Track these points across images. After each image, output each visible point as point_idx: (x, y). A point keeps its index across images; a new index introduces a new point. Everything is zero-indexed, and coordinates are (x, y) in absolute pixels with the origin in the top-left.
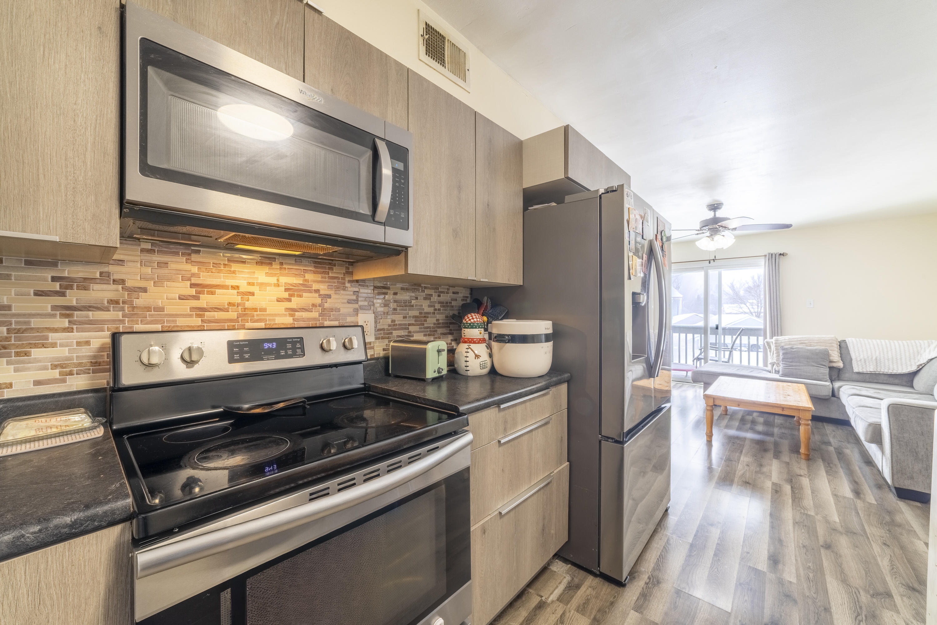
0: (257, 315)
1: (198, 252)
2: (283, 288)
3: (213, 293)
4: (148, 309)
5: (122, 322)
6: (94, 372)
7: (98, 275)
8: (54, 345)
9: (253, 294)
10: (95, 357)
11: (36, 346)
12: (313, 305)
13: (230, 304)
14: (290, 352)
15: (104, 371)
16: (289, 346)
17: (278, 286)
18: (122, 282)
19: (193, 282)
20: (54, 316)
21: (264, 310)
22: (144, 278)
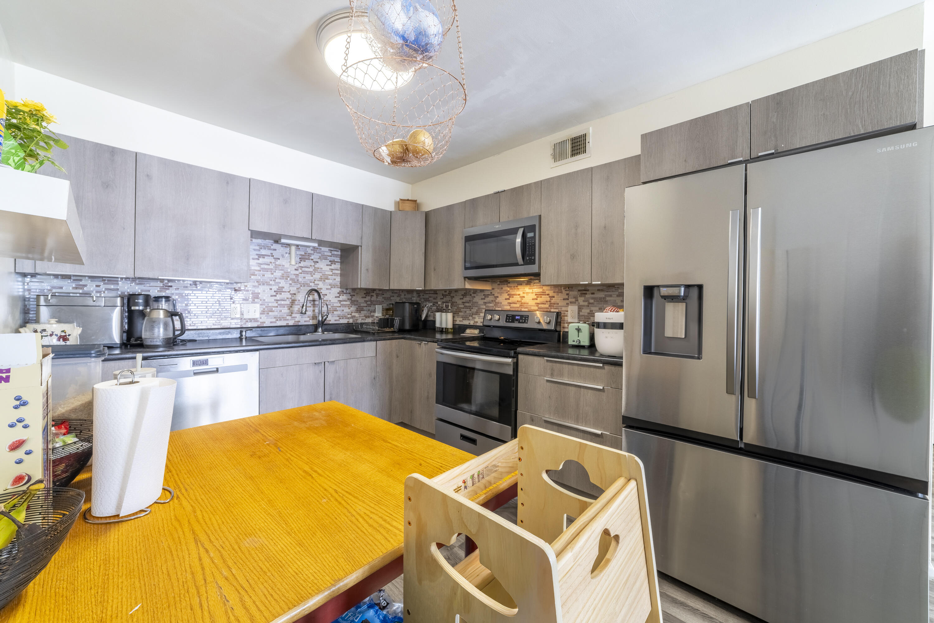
2: (534, 294)
3: (513, 297)
12: (547, 301)
13: (518, 301)
14: (523, 321)
16: (524, 318)
21: (528, 303)
22: (498, 293)
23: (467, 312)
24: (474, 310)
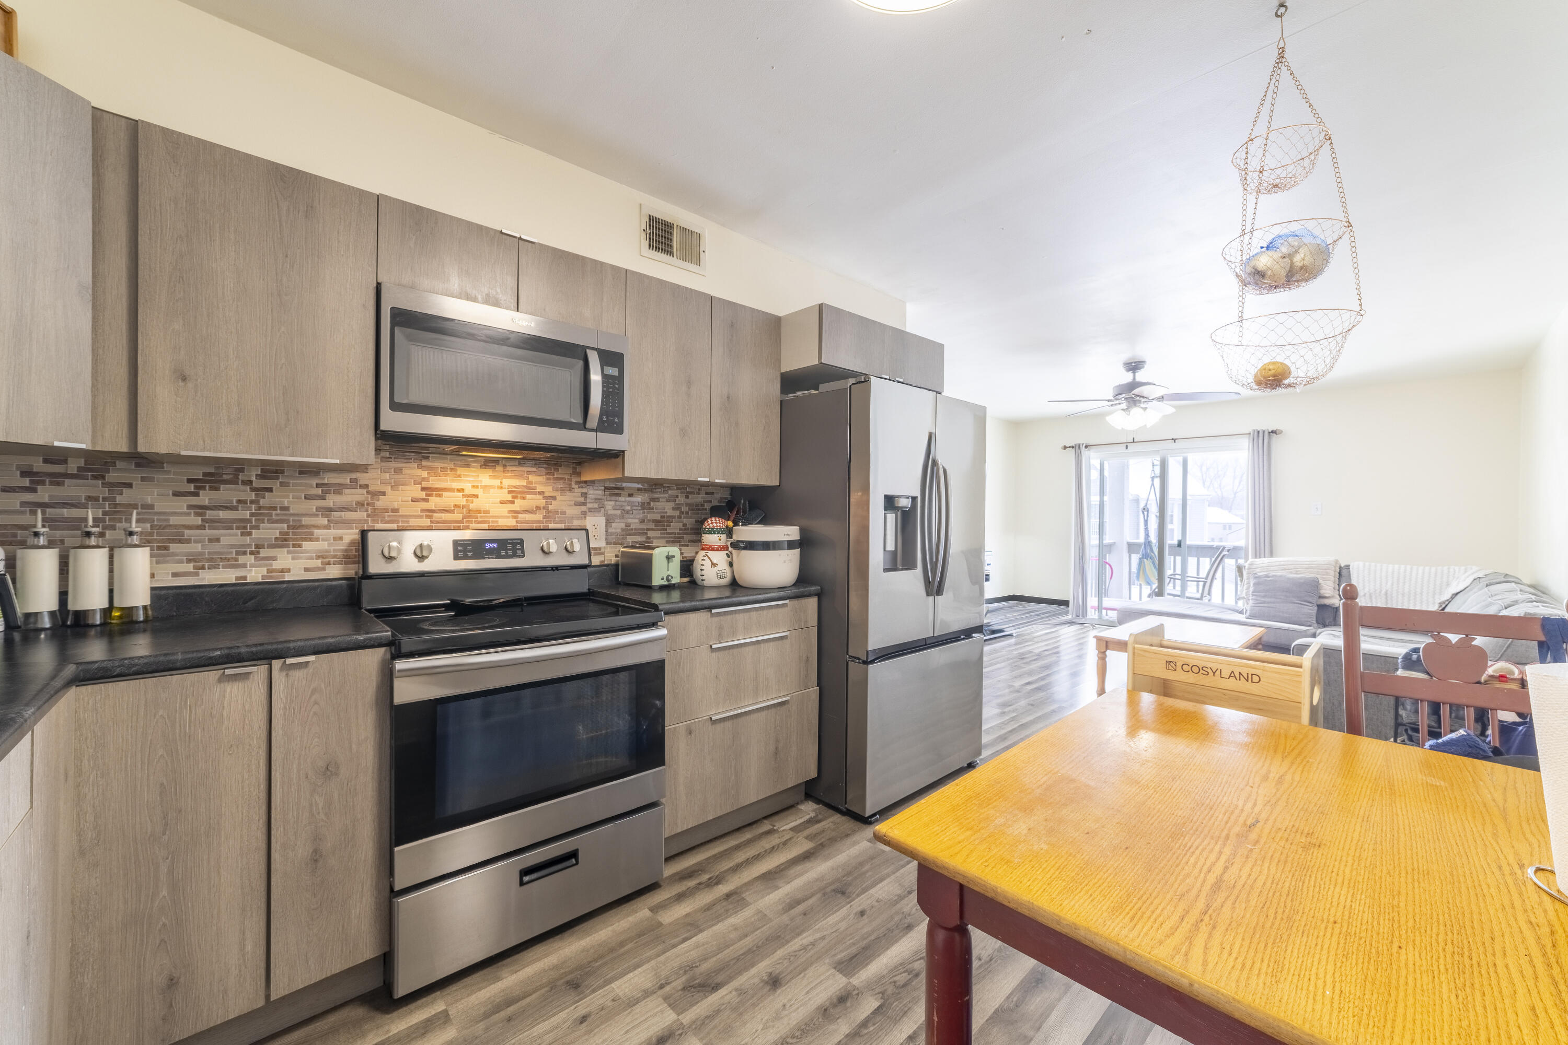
0: (481, 517)
1: (427, 458)
2: (506, 490)
3: (440, 496)
4: (386, 510)
5: (366, 521)
6: (346, 563)
7: (348, 481)
8: (317, 540)
9: (477, 496)
10: (346, 550)
11: (306, 540)
12: (538, 507)
13: (456, 506)
14: (510, 553)
15: (354, 563)
16: (509, 547)
17: (502, 488)
18: (366, 486)
19: (423, 486)
20: (317, 515)
21: (487, 512)
22: (384, 483)
23: (225, 540)
24: (269, 531)
